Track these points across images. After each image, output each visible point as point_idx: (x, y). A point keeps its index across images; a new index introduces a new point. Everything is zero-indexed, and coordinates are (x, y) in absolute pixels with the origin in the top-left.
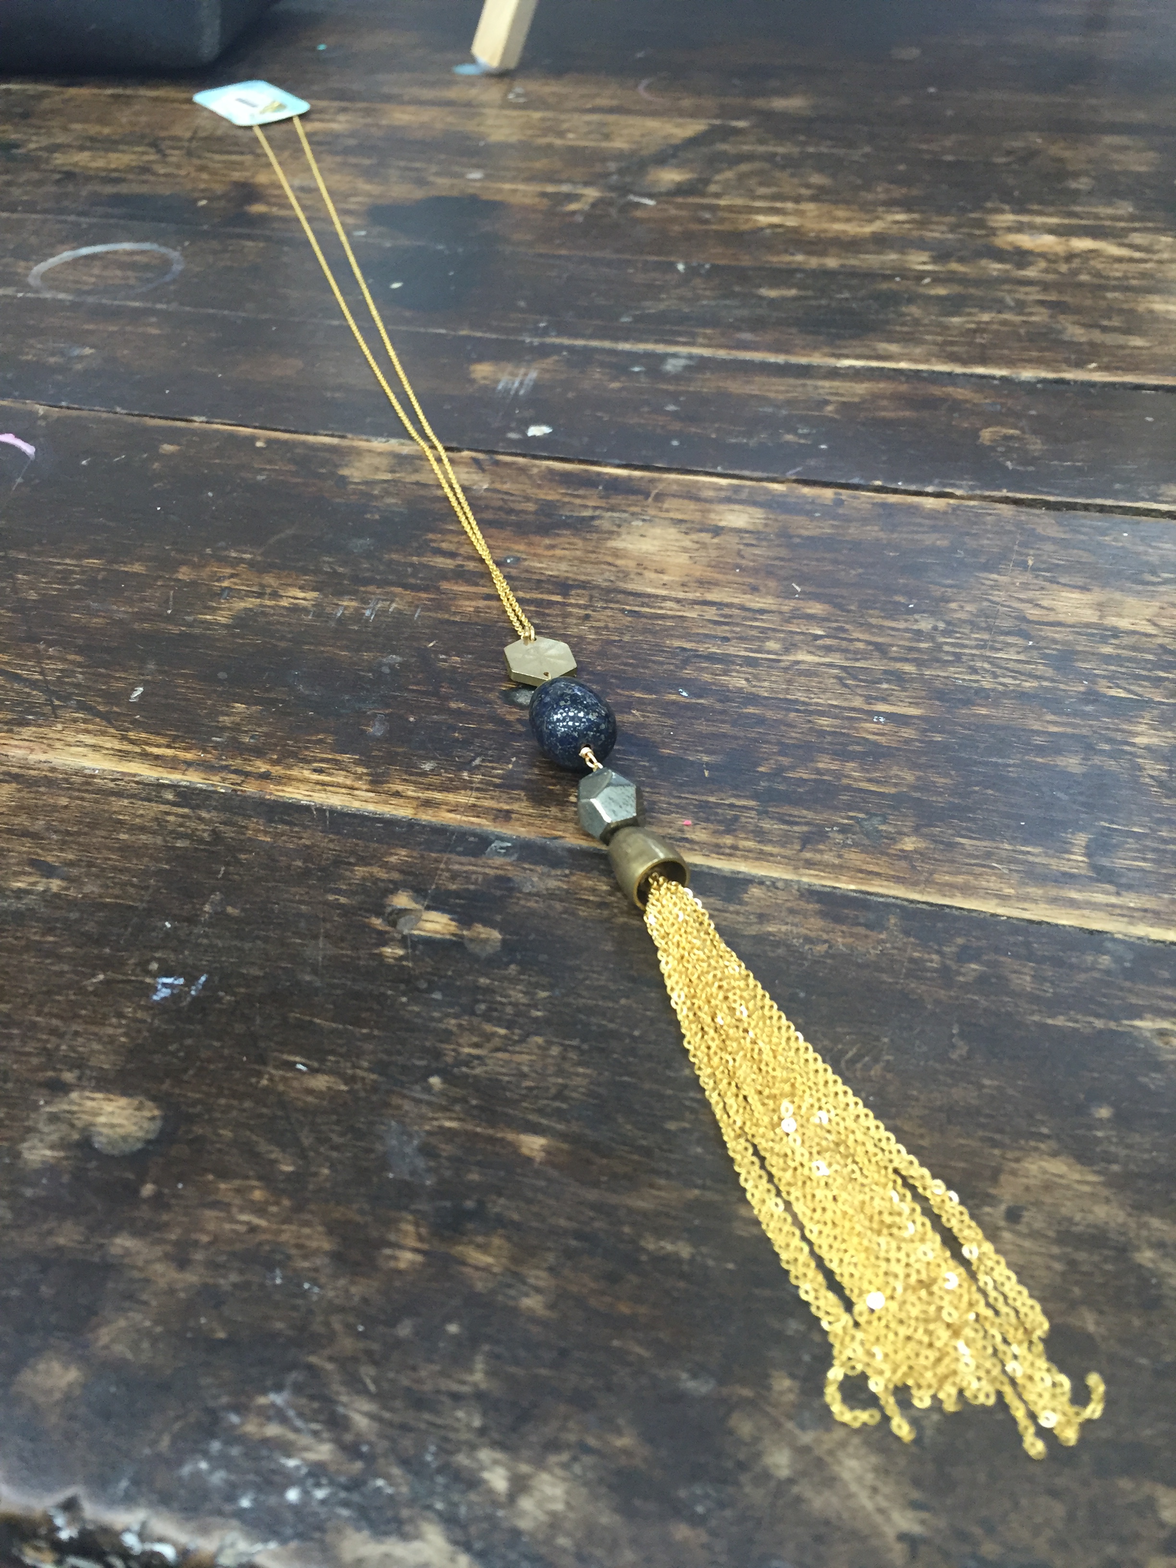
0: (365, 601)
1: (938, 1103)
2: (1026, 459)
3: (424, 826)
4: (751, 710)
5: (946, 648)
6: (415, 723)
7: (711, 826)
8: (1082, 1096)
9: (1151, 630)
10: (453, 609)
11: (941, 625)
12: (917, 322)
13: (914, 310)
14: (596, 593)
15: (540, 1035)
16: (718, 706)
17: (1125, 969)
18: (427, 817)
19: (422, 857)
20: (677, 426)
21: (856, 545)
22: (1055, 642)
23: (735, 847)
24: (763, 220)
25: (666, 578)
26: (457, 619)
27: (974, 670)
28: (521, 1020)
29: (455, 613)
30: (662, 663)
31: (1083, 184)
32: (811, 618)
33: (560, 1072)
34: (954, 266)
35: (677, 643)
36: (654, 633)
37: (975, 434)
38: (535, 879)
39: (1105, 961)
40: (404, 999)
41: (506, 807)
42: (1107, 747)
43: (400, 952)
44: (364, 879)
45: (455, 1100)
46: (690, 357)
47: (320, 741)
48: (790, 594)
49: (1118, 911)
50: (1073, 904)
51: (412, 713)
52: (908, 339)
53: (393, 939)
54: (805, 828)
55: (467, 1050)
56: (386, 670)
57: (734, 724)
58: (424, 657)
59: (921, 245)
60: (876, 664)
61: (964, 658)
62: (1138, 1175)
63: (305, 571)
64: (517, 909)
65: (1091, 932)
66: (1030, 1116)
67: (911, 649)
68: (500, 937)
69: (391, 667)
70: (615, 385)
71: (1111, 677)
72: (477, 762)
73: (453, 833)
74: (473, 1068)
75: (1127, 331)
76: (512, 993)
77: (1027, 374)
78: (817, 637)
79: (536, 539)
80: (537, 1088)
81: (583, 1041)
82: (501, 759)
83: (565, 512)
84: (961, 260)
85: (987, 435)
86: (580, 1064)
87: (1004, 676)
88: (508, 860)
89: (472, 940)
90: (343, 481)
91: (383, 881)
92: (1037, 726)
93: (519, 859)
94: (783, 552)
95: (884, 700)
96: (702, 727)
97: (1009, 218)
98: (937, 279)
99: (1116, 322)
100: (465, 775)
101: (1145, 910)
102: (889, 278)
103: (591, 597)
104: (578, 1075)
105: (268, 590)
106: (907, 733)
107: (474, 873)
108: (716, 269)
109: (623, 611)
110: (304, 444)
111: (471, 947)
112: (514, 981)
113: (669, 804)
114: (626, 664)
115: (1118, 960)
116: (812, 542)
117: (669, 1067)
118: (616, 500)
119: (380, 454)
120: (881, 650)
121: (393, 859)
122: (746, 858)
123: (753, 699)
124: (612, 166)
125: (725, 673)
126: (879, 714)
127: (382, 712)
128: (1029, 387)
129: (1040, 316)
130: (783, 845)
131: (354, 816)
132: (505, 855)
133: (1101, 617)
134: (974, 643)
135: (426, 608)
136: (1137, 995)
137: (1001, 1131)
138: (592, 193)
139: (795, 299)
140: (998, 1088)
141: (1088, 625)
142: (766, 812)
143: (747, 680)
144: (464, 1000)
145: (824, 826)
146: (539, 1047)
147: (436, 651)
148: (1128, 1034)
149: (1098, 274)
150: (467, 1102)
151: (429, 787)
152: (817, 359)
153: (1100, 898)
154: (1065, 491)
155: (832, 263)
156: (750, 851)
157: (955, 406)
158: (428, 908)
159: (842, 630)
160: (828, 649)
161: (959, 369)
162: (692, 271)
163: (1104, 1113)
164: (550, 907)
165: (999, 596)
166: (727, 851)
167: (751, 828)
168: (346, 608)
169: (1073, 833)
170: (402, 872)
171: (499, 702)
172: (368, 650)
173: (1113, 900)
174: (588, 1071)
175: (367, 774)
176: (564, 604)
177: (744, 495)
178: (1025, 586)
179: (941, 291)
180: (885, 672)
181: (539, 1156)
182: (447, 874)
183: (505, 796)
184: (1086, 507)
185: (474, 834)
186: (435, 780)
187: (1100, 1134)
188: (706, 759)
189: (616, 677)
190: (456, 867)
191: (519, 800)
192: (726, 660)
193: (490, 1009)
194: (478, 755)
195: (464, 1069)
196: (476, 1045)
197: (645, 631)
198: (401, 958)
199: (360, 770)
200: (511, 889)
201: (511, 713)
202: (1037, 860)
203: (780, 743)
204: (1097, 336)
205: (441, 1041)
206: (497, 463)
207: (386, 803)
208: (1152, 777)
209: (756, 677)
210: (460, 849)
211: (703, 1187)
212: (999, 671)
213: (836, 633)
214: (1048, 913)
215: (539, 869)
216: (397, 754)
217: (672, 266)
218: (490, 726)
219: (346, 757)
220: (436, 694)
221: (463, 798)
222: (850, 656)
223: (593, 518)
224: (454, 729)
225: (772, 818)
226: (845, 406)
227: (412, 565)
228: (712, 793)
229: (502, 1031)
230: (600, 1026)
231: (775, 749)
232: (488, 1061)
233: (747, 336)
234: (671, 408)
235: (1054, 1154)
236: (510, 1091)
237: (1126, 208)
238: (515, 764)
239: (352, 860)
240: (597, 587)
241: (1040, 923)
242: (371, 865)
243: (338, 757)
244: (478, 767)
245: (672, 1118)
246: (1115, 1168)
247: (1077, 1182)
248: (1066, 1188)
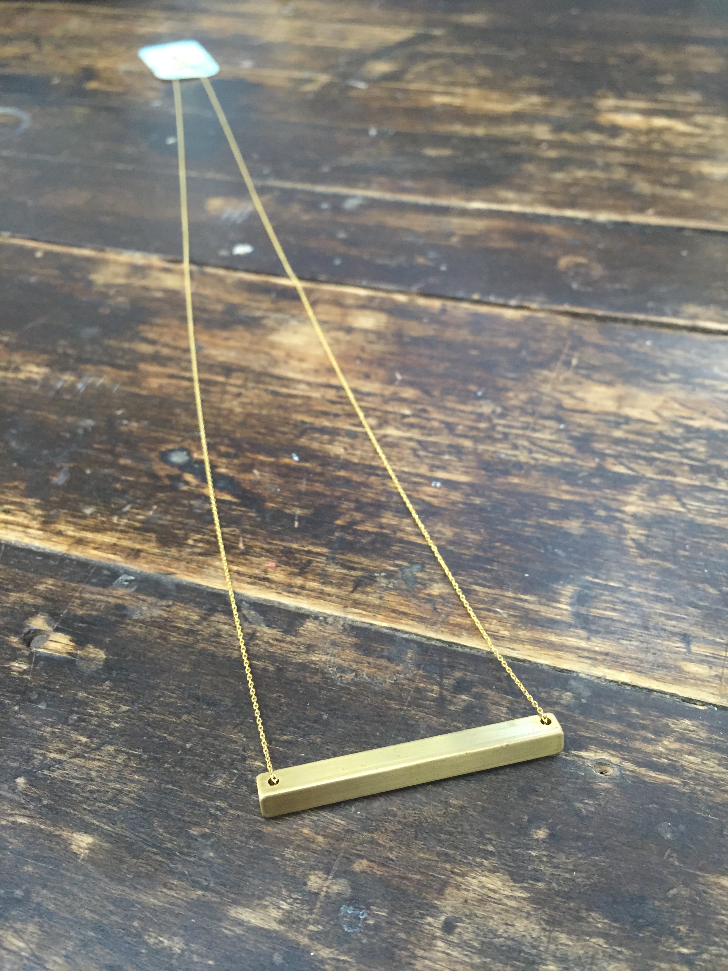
0: (80, 376)
1: (411, 819)
2: (588, 282)
3: (72, 560)
4: (342, 473)
5: (500, 428)
6: (89, 476)
7: (289, 569)
8: (526, 818)
9: (654, 418)
10: (144, 384)
11: (499, 410)
12: (531, 176)
13: (530, 168)
14: (251, 376)
15: (111, 744)
16: (319, 469)
17: (582, 705)
18: (77, 553)
19: (64, 586)
20: (342, 249)
21: (449, 345)
22: (580, 425)
23: (302, 587)
24: (439, 100)
25: (305, 366)
26: (144, 393)
27: (515, 447)
28: (101, 730)
29: (144, 388)
30: (284, 433)
31: (667, 79)
32: (404, 401)
33: (120, 779)
34: (565, 136)
35: (300, 417)
36: (285, 408)
37: (554, 261)
38: (144, 608)
39: (567, 696)
40: (16, 708)
41: (138, 546)
42: (602, 513)
43: (25, 667)
44: (14, 603)
45: (33, 799)
46: (364, 198)
47: (16, 487)
48: (391, 381)
49: (586, 654)
50: (552, 646)
51: (90, 467)
52: (521, 189)
53: (23, 656)
54: (360, 573)
55: (52, 755)
56: (80, 431)
57: (328, 484)
58: (112, 421)
59: (545, 120)
60: (444, 440)
61: (510, 437)
62: (558, 894)
63: (44, 351)
64: (123, 633)
65: (562, 671)
66: (481, 833)
67: (472, 428)
68: (105, 657)
69: (85, 429)
70: (306, 217)
71: (617, 457)
72: (127, 508)
73: (92, 568)
74: (53, 771)
75: (680, 186)
76: (101, 706)
77: (603, 217)
78: (404, 416)
79: (217, 332)
80: (98, 791)
81: (145, 751)
82: (145, 507)
83: (244, 312)
84: (573, 131)
85: (564, 262)
86: (137, 771)
87: (538, 452)
88: (129, 591)
89: (82, 658)
90: (90, 283)
91: (28, 605)
92: (553, 494)
93: (137, 591)
94: (394, 348)
95: (443, 468)
96: (303, 486)
97: (610, 102)
98: (552, 145)
99: (674, 179)
100: (115, 519)
101: (607, 654)
102: (516, 143)
103: (246, 380)
104: (132, 781)
105: (13, 366)
106: (456, 496)
107: (99, 601)
108: (398, 135)
109: (266, 390)
110: (71, 256)
111: (81, 664)
112: (105, 695)
113: (262, 548)
114: (259, 433)
115: (577, 696)
116: (416, 341)
117: (206, 776)
118: (284, 304)
119: (122, 264)
120: (450, 428)
121: (41, 587)
122: (308, 596)
123: (346, 465)
124: (342, 60)
125: (330, 442)
126: (437, 480)
127: (67, 466)
128: (602, 227)
129: (619, 174)
130: (339, 586)
131: (22, 550)
132: (127, 587)
133: (619, 407)
134: (519, 425)
135: (124, 384)
136: (587, 729)
137: (456, 848)
138: (324, 78)
139: (446, 157)
140: (462, 807)
141: (607, 414)
142: (334, 558)
143: (345, 449)
144: (62, 711)
145: (374, 572)
146: (109, 755)
147: (121, 417)
148: (573, 763)
149: (666, 144)
150: (40, 801)
151: (86, 528)
152: (455, 202)
153: (573, 641)
154: (612, 307)
155: (480, 131)
156: (313, 591)
157: (545, 239)
158: (57, 630)
159: (424, 411)
160: (411, 426)
161: (553, 212)
162: (380, 135)
163: (541, 834)
164: (150, 633)
165: (546, 388)
166: (296, 590)
167: (319, 571)
168: (65, 381)
169: (563, 585)
170: (46, 598)
171: (157, 460)
172: (72, 415)
173: (583, 644)
174: (142, 778)
175: (42, 516)
176: (224, 384)
177: (376, 303)
178: (567, 381)
179: (553, 154)
180: (450, 446)
181: (83, 853)
182: (78, 601)
183: (140, 537)
184: (625, 321)
185: (108, 568)
186: (91, 522)
187: (534, 853)
188: (298, 512)
189: (248, 443)
190: (87, 596)
191: (149, 541)
192: (334, 433)
193: (80, 720)
194: (129, 502)
195: (46, 772)
196: (61, 751)
197: (280, 407)
198: (25, 672)
199: (38, 512)
200: (124, 616)
201: (162, 469)
202: (531, 607)
203: (357, 501)
204: (659, 190)
205: (34, 746)
206: (203, 274)
207: (49, 540)
208: (633, 540)
209: (352, 447)
210: (94, 581)
211: (206, 889)
212: (534, 448)
213: (420, 413)
214: (531, 653)
215: (150, 599)
216: (69, 500)
217: (366, 132)
218: (145, 480)
219: (30, 501)
220: (111, 452)
221: (108, 538)
222: (426, 432)
223: (263, 318)
224: (117, 480)
225: (337, 564)
226: (467, 238)
227: (123, 350)
228: (297, 540)
229: (84, 740)
230: (161, 738)
231: (353, 505)
232: (67, 766)
233: (408, 184)
234: (342, 235)
235: (493, 871)
236: (77, 793)
237: (695, 97)
238: (155, 512)
239: (10, 587)
240: (253, 372)
241: (524, 661)
242: (23, 591)
243: (24, 501)
244: (126, 513)
245: (197, 824)
246: (541, 885)
247: (507, 897)
248: (498, 902)
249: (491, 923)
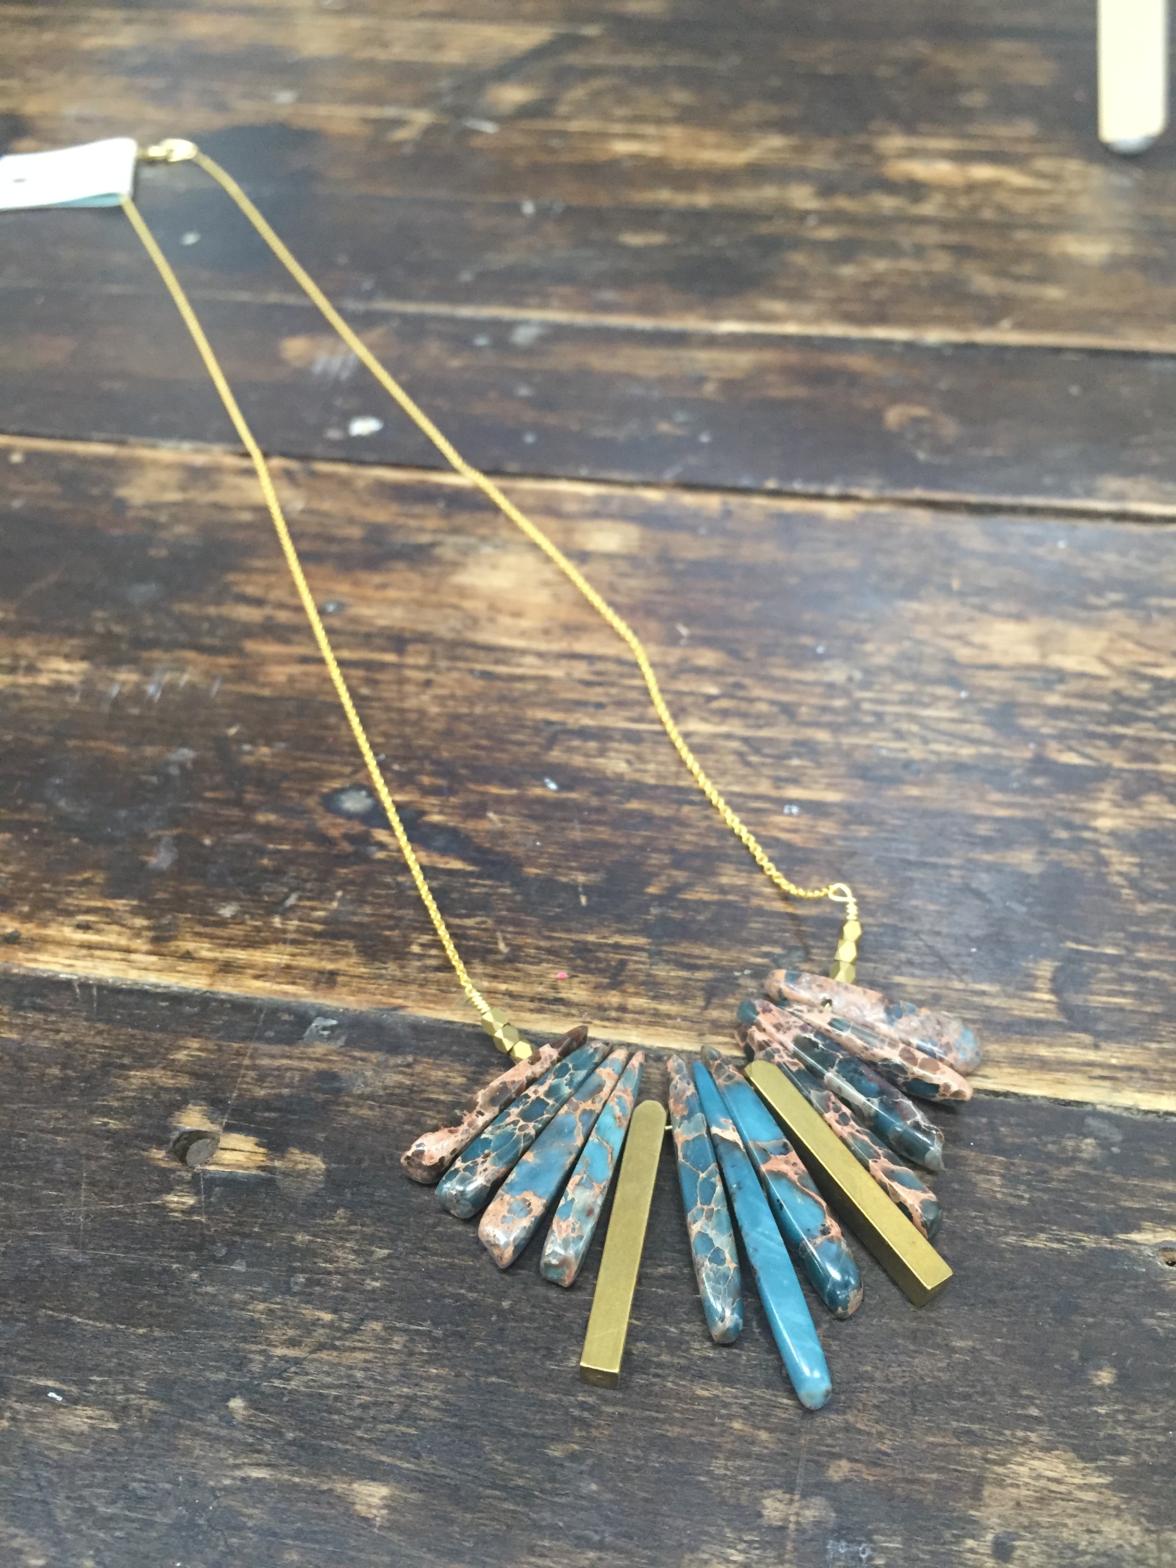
0: (147, 672)
1: (900, 1383)
2: (940, 448)
3: (222, 1002)
4: (634, 805)
5: (866, 706)
6: (212, 848)
7: (592, 978)
8: (1076, 1354)
9: (1099, 669)
10: (261, 679)
11: (858, 675)
12: (803, 275)
13: (799, 259)
14: (439, 648)
15: (377, 1319)
16: (595, 802)
17: (1113, 1156)
18: (228, 987)
19: (220, 1049)
20: (529, 415)
21: (750, 571)
22: (991, 690)
23: (622, 1009)
24: (622, 147)
25: (525, 623)
26: (266, 692)
27: (899, 735)
28: (352, 1297)
29: (264, 685)
30: (522, 744)
31: (976, 99)
32: (700, 671)
33: (406, 1377)
34: (843, 203)
35: (541, 714)
36: (513, 701)
37: (877, 415)
38: (369, 1073)
39: (1088, 1145)
40: (195, 1276)
41: (330, 966)
42: (1063, 834)
43: (190, 1201)
44: (142, 1089)
45: (266, 1433)
46: (543, 324)
47: (86, 882)
48: (673, 640)
49: (1098, 1072)
50: (1044, 1065)
51: (208, 832)
52: (794, 295)
53: (181, 1181)
54: (709, 975)
55: (279, 1351)
56: (174, 771)
57: (614, 825)
58: (222, 746)
59: (803, 176)
60: (783, 732)
61: (888, 719)
62: (1154, 1469)
63: (70, 633)
64: (345, 1120)
65: (1068, 1103)
66: (1014, 1391)
67: (824, 709)
68: (323, 1166)
69: (182, 766)
70: (455, 363)
71: (1062, 737)
72: (292, 900)
73: (260, 1010)
74: (288, 1380)
75: (1041, 279)
76: (339, 1253)
77: (934, 336)
78: (710, 698)
79: (363, 576)
80: (375, 1404)
81: (435, 1324)
82: (324, 895)
83: (399, 538)
84: (851, 194)
85: (894, 416)
86: (432, 1360)
87: (936, 741)
88: (333, 1046)
89: (286, 1174)
90: (121, 505)
91: (167, 1090)
92: (979, 809)
93: (347, 1043)
94: (665, 583)
95: (795, 781)
96: (577, 834)
97: (897, 141)
98: (827, 218)
99: (1027, 268)
100: (277, 921)
101: (1130, 1069)
102: (768, 218)
103: (433, 655)
104: (429, 1379)
105: (23, 663)
106: (827, 827)
107: (289, 1069)
108: (570, 211)
109: (471, 671)
110: (73, 457)
111: (283, 1183)
112: (342, 1235)
113: (538, 948)
114: (478, 747)
115: (1104, 1144)
116: (698, 568)
117: (550, 1354)
118: (462, 519)
119: (169, 466)
120: (788, 711)
121: (181, 1056)
122: (637, 1023)
123: (637, 790)
124: (445, 84)
125: (602, 753)
126: (791, 802)
127: (168, 834)
128: (936, 353)
129: (942, 263)
130: (682, 999)
131: (130, 992)
132: (329, 1038)
133: (1044, 655)
134: (895, 697)
135: (226, 680)
136: (1132, 1195)
137: (982, 1420)
138: (422, 118)
139: (663, 247)
140: (973, 1350)
141: (1028, 667)
142: (660, 953)
143: (629, 762)
144: (275, 1271)
145: (732, 969)
146: (378, 1338)
147: (238, 740)
148: (1125, 1254)
149: (1001, 208)
150: (281, 1435)
151: (230, 943)
152: (692, 323)
153: (1074, 1054)
154: (987, 488)
155: (703, 199)
156: (641, 1012)
157: (853, 379)
158: (229, 1128)
159: (739, 686)
160: (725, 714)
161: (854, 332)
162: (543, 213)
163: (1105, 1377)
164: (389, 1115)
165: (921, 632)
166: (614, 1014)
167: (642, 978)
168: (124, 683)
169: (1035, 961)
170: (194, 1074)
171: (320, 809)
172: (151, 743)
173: (1091, 1056)
174: (443, 1372)
175: (148, 928)
176: (399, 666)
177: (614, 507)
178: (952, 618)
179: (828, 233)
180: (796, 743)
181: (379, 1515)
182: (252, 1074)
183: (328, 949)
184: (1013, 510)
185: (289, 1010)
186: (236, 931)
187: (1102, 1410)
188: (581, 878)
189: (465, 766)
190: (265, 1062)
191: (346, 954)
192: (602, 735)
193: (310, 1282)
194: (293, 890)
195: (277, 1383)
196: (292, 1343)
197: (502, 699)
198: (191, 1210)
199: (140, 922)
200: (338, 1091)
201: (334, 825)
202: (995, 1003)
203: (672, 851)
204: (1009, 287)
205: (244, 1340)
206: (314, 474)
207: (173, 970)
208: (1120, 874)
209: (640, 758)
210: (270, 1034)
211: (601, 1546)
212: (929, 735)
213: (734, 691)
214: (1015, 1079)
215: (374, 1057)
216: (188, 895)
217: (516, 208)
218: (309, 847)
219: (120, 904)
220: (238, 802)
221: (274, 956)
222: (751, 722)
223: (433, 545)
224: (261, 852)
225: (667, 962)
226: (729, 385)
227: (208, 618)
228: (591, 928)
229: (327, 1317)
230: (458, 1298)
231: (666, 859)
232: (310, 1368)
233: (609, 295)
234: (524, 391)
235: (1048, 1448)
236: (339, 1412)
237: (1026, 128)
238: (342, 901)
239: (126, 1061)
240: (440, 640)
241: (1006, 1094)
242: (151, 1066)
243: (111, 904)
244: (293, 908)
245: (555, 1439)
246: (1125, 1460)
247: (1080, 1487)
248: (1067, 1498)
249: (1065, 1534)
